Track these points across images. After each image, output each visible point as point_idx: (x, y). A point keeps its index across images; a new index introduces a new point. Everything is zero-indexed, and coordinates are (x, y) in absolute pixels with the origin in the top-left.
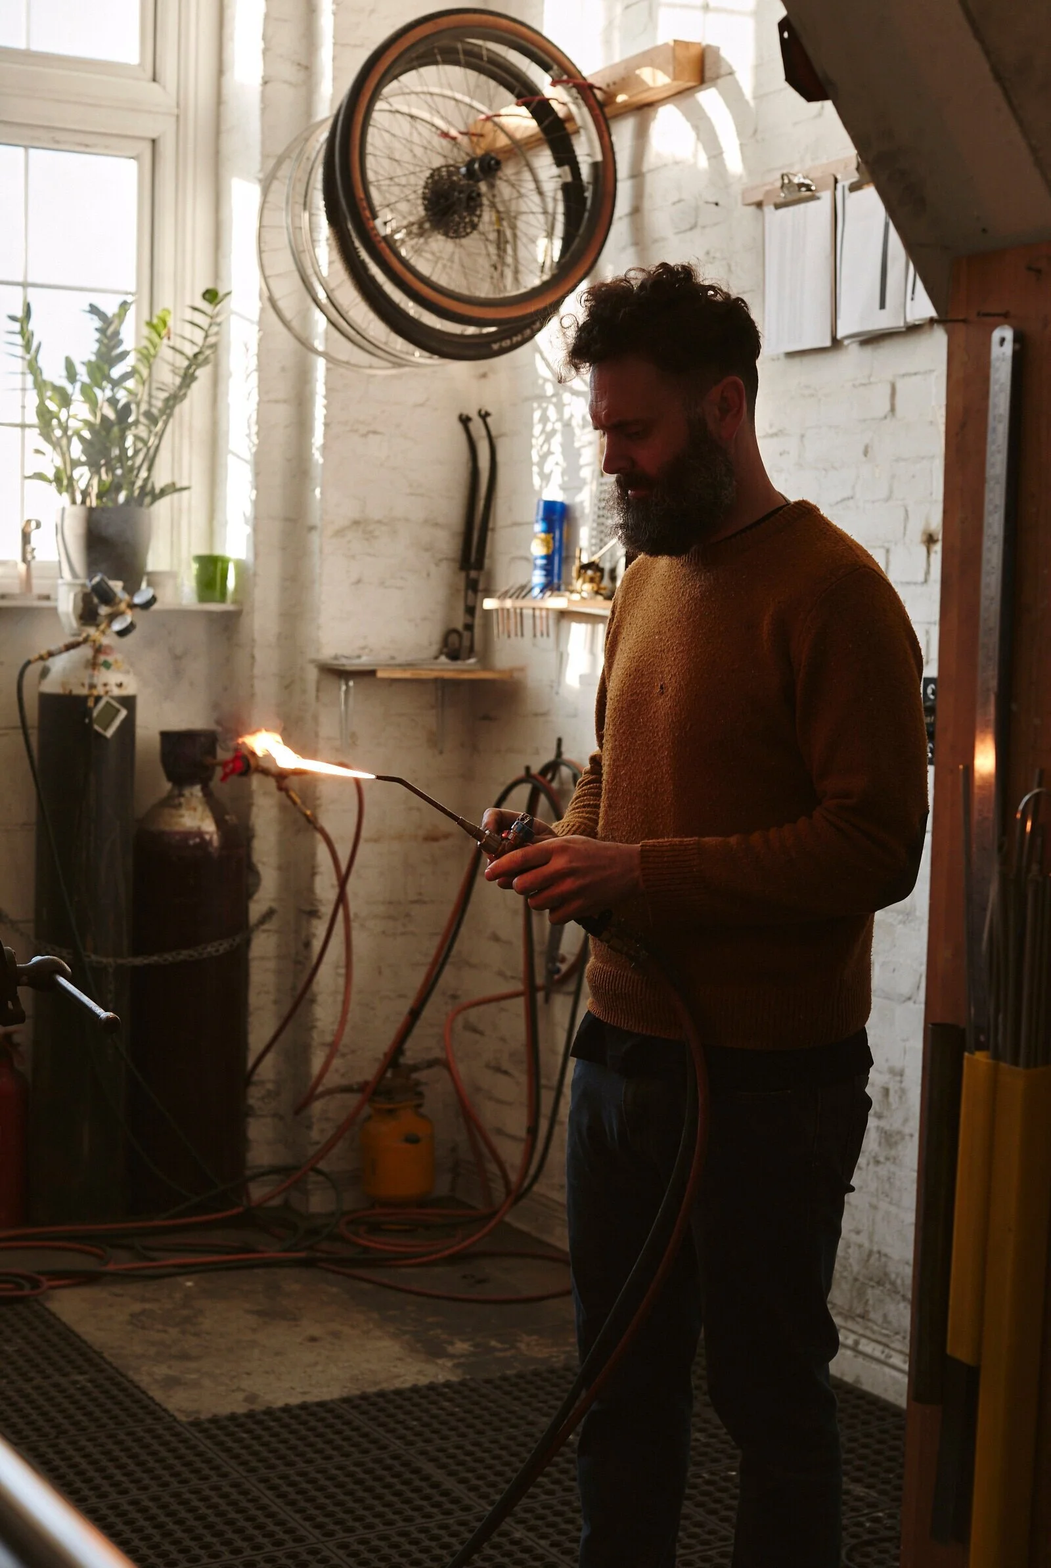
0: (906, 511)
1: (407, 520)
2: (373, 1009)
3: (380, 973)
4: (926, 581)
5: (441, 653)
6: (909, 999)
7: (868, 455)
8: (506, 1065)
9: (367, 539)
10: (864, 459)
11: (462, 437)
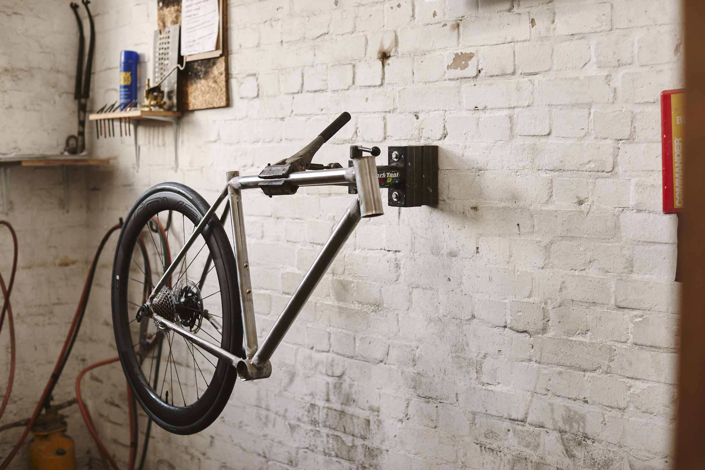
0: (366, 39)
1: (40, 68)
2: (32, 372)
3: (36, 349)
4: (382, 84)
5: (65, 150)
6: (382, 361)
7: (338, 4)
8: (117, 402)
9: (14, 80)
10: (335, 7)
11: (73, 17)
